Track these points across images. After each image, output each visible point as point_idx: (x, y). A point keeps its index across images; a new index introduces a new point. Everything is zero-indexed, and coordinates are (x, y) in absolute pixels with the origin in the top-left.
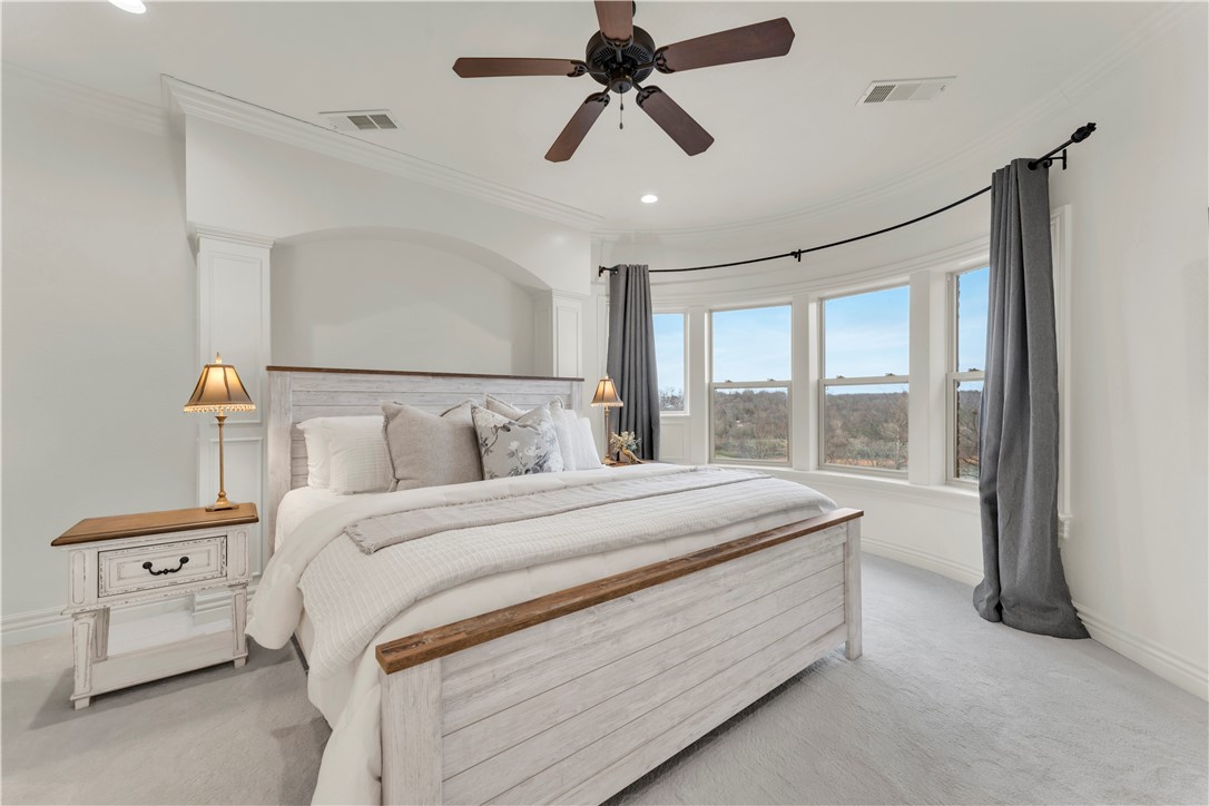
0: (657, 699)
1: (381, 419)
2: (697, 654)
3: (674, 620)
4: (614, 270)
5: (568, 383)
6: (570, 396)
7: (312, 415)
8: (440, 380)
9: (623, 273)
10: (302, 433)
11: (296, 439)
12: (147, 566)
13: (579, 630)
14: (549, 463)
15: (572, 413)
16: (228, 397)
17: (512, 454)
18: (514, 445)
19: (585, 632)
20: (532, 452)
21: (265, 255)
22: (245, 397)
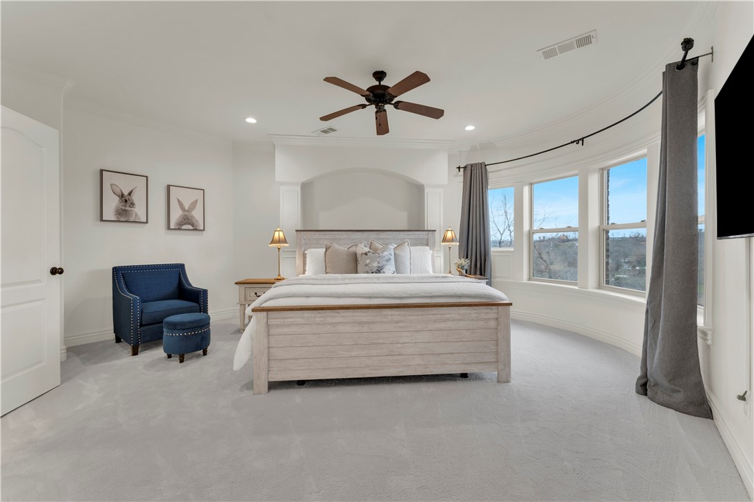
0: (354, 354)
1: (324, 250)
2: (376, 344)
3: (363, 327)
4: (465, 168)
5: (427, 232)
6: (428, 239)
7: (310, 248)
8: (360, 233)
9: (469, 168)
10: (306, 254)
11: (304, 256)
12: (256, 294)
13: (315, 317)
14: (384, 270)
15: (428, 247)
16: (279, 241)
17: (367, 265)
18: (368, 261)
19: (317, 319)
20: (375, 265)
21: (299, 188)
22: (285, 241)
